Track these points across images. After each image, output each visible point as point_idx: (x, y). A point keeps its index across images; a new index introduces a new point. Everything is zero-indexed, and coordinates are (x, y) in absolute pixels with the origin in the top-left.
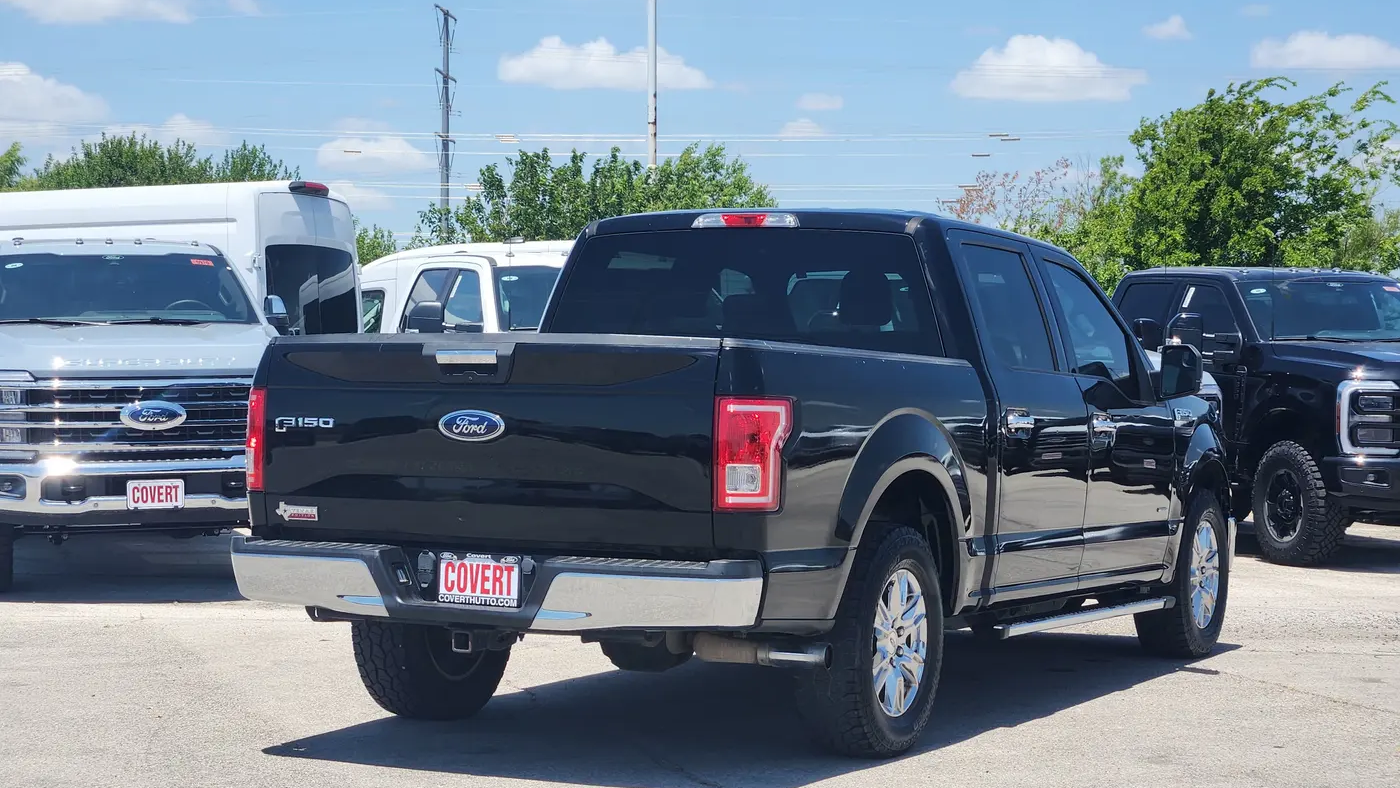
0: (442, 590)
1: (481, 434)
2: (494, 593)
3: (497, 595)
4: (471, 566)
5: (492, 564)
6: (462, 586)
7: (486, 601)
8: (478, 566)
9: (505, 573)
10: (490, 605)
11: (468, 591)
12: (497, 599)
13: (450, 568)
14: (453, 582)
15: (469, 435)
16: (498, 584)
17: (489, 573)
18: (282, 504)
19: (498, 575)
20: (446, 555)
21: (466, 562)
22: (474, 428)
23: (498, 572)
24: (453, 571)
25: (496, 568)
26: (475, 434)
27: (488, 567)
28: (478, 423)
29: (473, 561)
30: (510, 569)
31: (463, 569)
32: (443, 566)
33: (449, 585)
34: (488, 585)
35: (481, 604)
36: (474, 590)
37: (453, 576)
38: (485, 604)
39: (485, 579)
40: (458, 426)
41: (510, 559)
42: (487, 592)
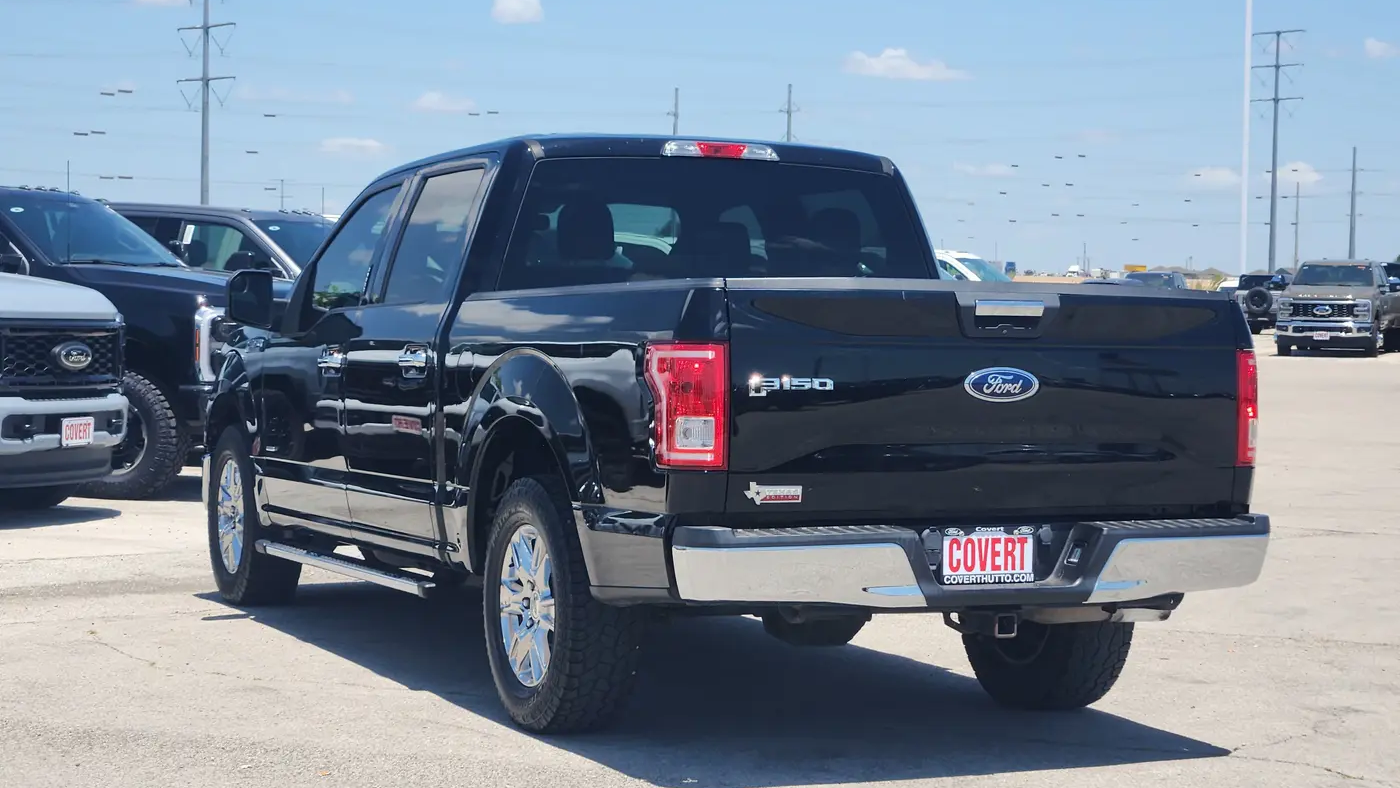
0: (946, 571)
1: (1015, 394)
2: (1006, 569)
3: (1010, 571)
4: (980, 541)
5: (1003, 536)
6: (969, 564)
7: (1000, 578)
8: (987, 540)
9: (1018, 546)
10: (1004, 582)
11: (977, 569)
12: (1012, 575)
13: (955, 546)
14: (959, 561)
15: (1002, 395)
16: (1010, 558)
17: (1000, 547)
18: (753, 485)
19: (1010, 549)
20: (952, 531)
21: (974, 537)
22: (1009, 387)
23: (1010, 545)
24: (959, 548)
25: (1007, 541)
26: (1009, 394)
27: (998, 541)
28: (1012, 382)
29: (982, 535)
30: (1023, 541)
31: (970, 546)
32: (946, 543)
33: (955, 565)
34: (1000, 561)
35: (995, 583)
36: (983, 567)
37: (958, 554)
38: (1000, 582)
39: (996, 554)
40: (990, 385)
41: (1025, 529)
42: (998, 568)
